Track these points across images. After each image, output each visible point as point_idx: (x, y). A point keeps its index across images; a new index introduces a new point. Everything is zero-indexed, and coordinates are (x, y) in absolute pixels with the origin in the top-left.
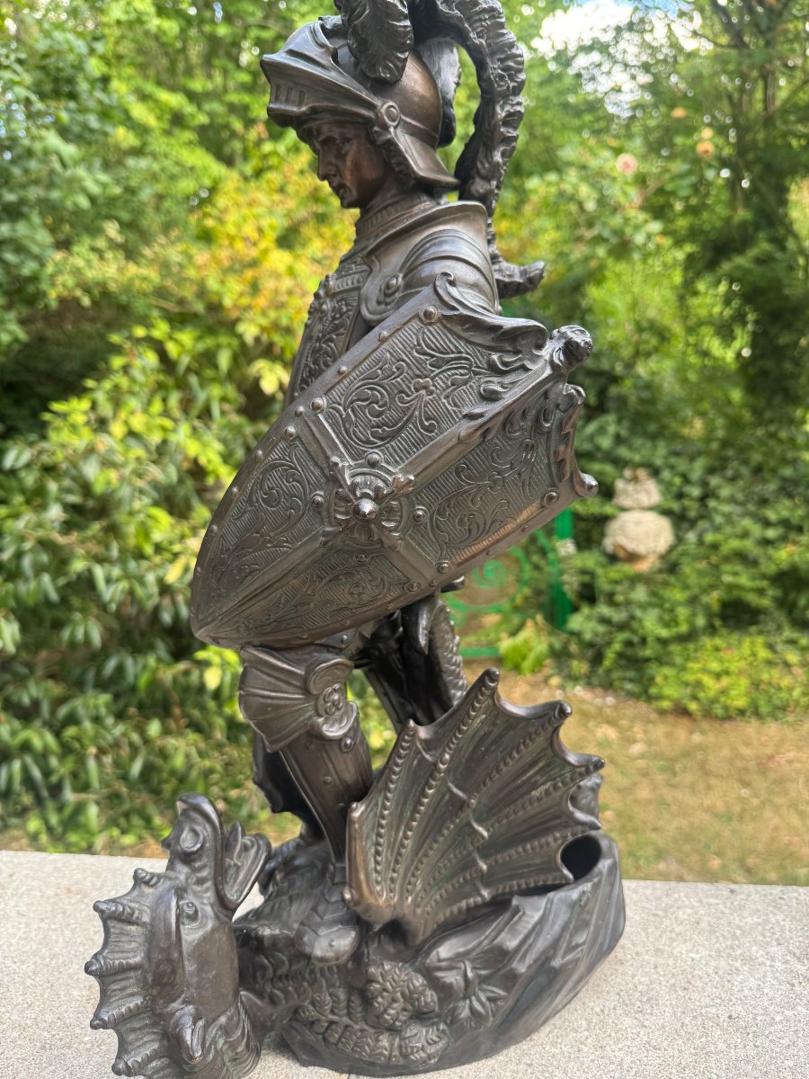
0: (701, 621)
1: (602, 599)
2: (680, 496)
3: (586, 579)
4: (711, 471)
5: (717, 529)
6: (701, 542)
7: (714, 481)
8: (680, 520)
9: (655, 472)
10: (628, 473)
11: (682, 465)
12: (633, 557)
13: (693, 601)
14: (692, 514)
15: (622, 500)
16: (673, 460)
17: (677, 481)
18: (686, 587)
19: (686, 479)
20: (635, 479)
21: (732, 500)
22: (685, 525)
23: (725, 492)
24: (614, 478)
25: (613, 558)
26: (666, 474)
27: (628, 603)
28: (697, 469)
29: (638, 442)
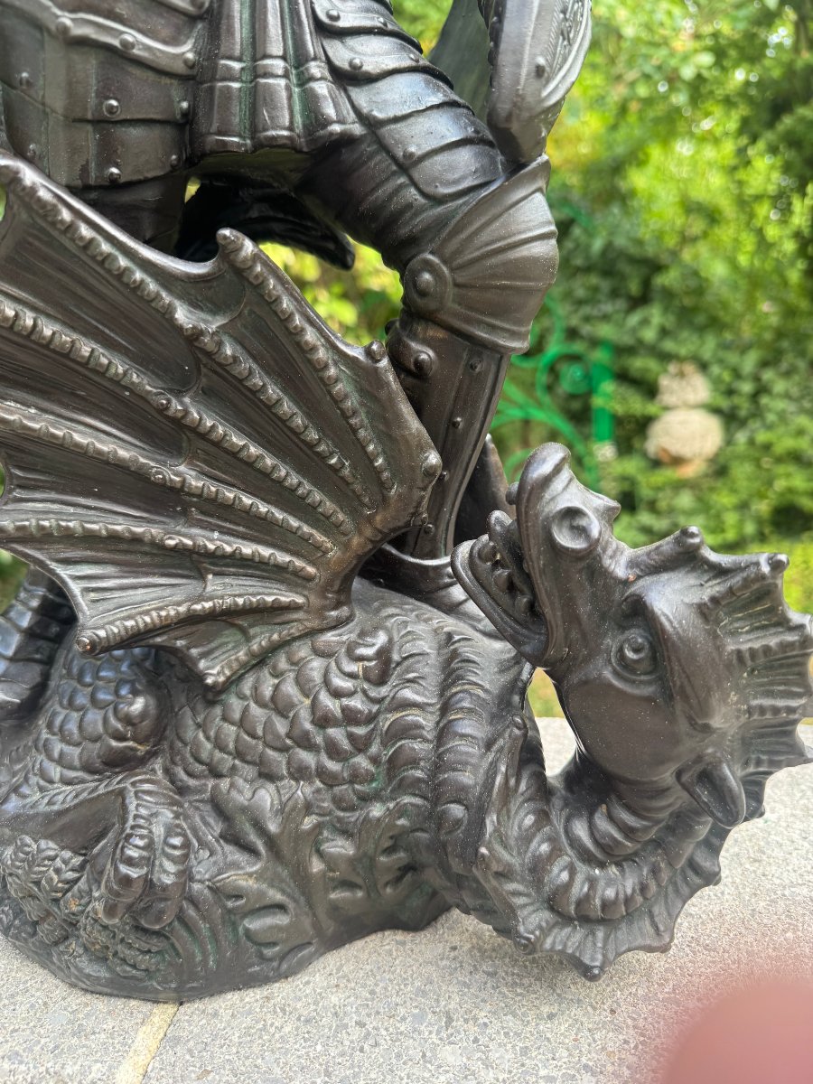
0: (750, 528)
1: (643, 506)
2: (730, 392)
3: (626, 486)
4: (764, 364)
5: (770, 427)
6: (751, 442)
7: (768, 375)
8: (731, 419)
9: (703, 367)
10: (672, 368)
11: (732, 358)
12: (677, 461)
13: (743, 506)
14: (743, 413)
15: (667, 398)
16: (721, 354)
17: (727, 376)
18: (733, 491)
19: (737, 374)
20: (681, 375)
21: (787, 396)
22: (734, 425)
23: (780, 386)
24: (658, 375)
25: (656, 464)
26: (715, 370)
27: (671, 511)
28: (749, 363)
29: (685, 334)
